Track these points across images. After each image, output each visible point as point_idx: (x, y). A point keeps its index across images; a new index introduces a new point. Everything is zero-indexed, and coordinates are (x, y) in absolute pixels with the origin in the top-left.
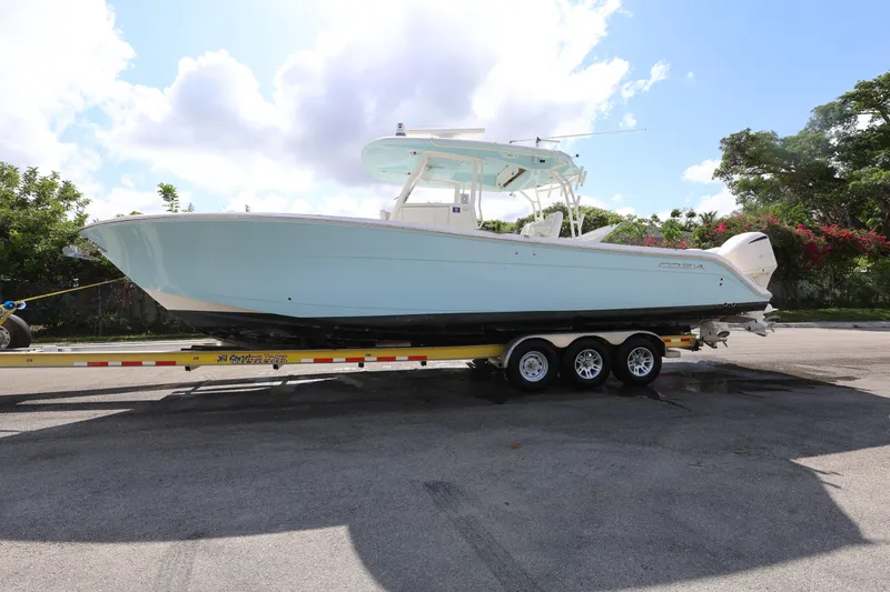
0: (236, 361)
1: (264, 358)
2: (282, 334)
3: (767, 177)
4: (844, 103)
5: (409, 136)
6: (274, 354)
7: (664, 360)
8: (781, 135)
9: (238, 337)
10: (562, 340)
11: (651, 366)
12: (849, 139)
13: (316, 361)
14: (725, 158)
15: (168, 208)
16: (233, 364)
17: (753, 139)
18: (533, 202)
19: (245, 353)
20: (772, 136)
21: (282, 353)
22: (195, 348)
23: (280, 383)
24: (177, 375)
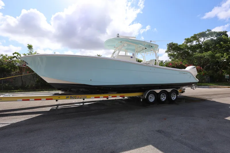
0: (72, 98)
1: (80, 97)
2: (84, 90)
3: (175, 53)
4: (191, 38)
5: (120, 37)
6: (83, 96)
7: (178, 96)
8: (179, 44)
9: (70, 91)
10: (158, 91)
11: (176, 97)
12: (192, 46)
13: (95, 98)
14: (168, 48)
15: (29, 52)
16: (71, 99)
17: (174, 44)
18: (143, 56)
19: (75, 96)
20: (177, 44)
21: (86, 95)
22: (55, 94)
23: (82, 104)
24: (53, 102)
